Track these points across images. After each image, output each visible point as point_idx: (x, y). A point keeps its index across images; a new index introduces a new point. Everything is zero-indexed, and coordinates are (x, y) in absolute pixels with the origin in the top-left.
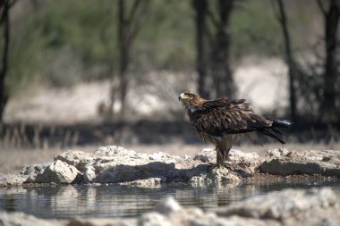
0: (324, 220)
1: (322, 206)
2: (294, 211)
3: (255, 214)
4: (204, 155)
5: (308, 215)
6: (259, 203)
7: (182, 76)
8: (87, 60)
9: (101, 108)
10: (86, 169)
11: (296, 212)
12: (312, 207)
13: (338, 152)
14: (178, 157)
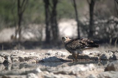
0: (91, 75)
1: (90, 70)
2: (80, 72)
3: (67, 73)
4: (49, 53)
5: (85, 73)
6: (68, 69)
7: (40, 26)
8: (7, 20)
9: (12, 37)
10: (8, 58)
11: (81, 72)
12: (86, 70)
13: (95, 51)
14: (40, 54)
